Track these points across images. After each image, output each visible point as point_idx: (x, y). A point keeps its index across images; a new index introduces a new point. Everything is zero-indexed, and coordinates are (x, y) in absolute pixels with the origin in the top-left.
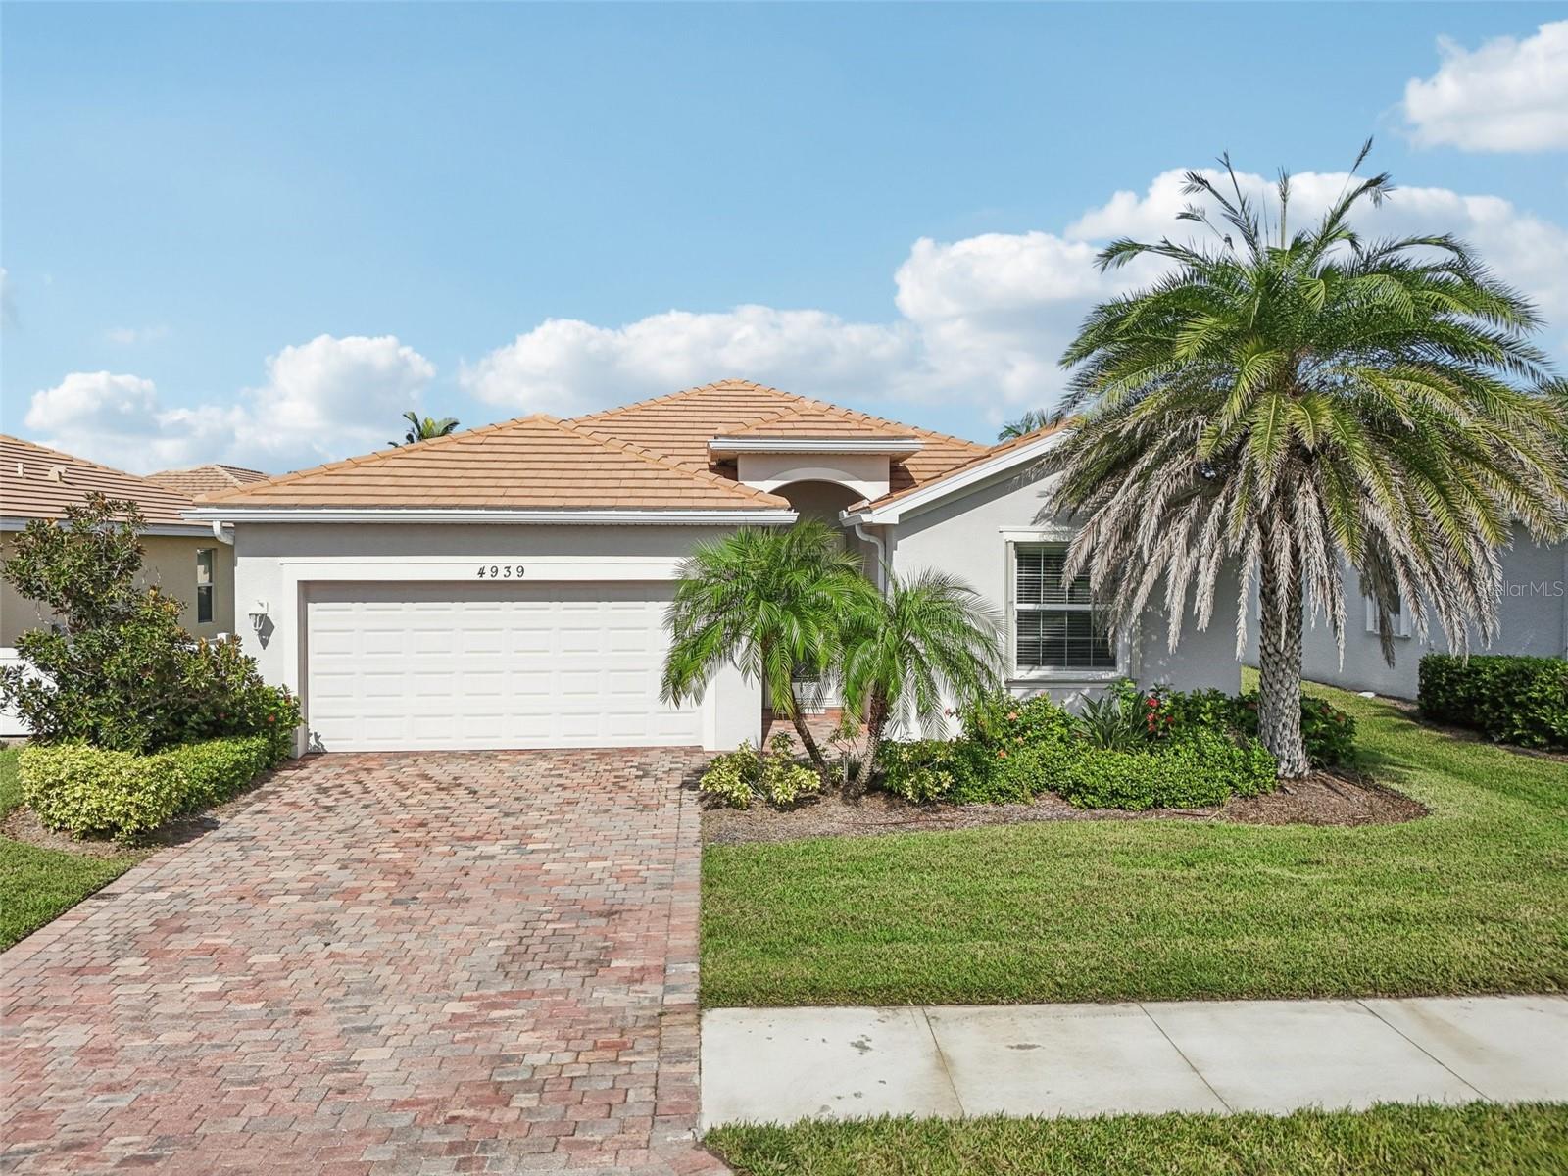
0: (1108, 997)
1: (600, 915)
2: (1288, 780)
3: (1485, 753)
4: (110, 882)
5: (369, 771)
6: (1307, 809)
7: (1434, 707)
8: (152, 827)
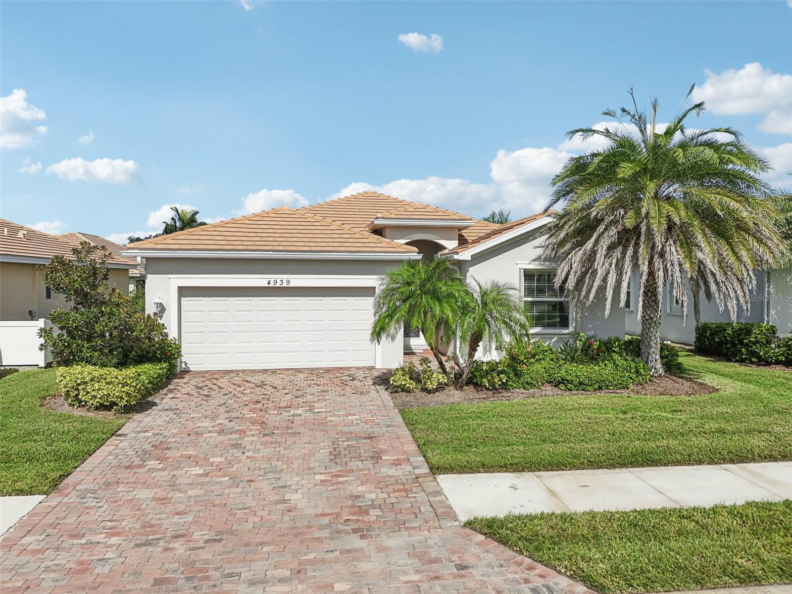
0: (613, 466)
1: (366, 438)
2: (656, 377)
3: (731, 366)
4: (119, 429)
5: (216, 379)
6: (666, 390)
7: (703, 346)
8: (132, 403)
